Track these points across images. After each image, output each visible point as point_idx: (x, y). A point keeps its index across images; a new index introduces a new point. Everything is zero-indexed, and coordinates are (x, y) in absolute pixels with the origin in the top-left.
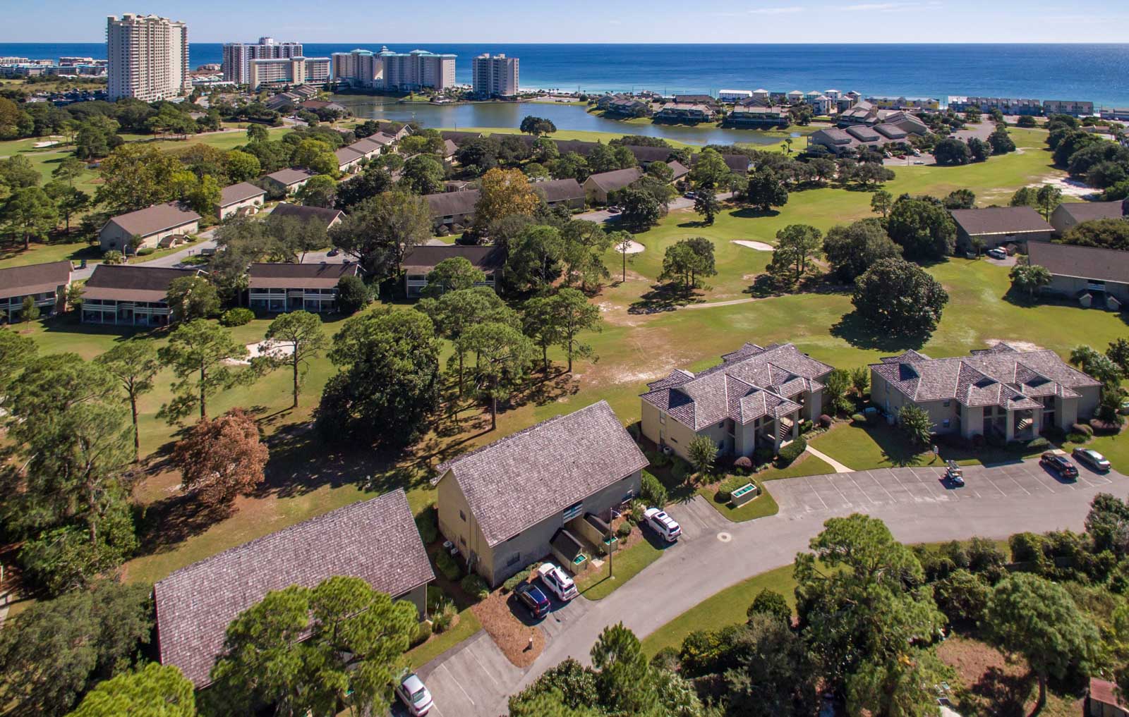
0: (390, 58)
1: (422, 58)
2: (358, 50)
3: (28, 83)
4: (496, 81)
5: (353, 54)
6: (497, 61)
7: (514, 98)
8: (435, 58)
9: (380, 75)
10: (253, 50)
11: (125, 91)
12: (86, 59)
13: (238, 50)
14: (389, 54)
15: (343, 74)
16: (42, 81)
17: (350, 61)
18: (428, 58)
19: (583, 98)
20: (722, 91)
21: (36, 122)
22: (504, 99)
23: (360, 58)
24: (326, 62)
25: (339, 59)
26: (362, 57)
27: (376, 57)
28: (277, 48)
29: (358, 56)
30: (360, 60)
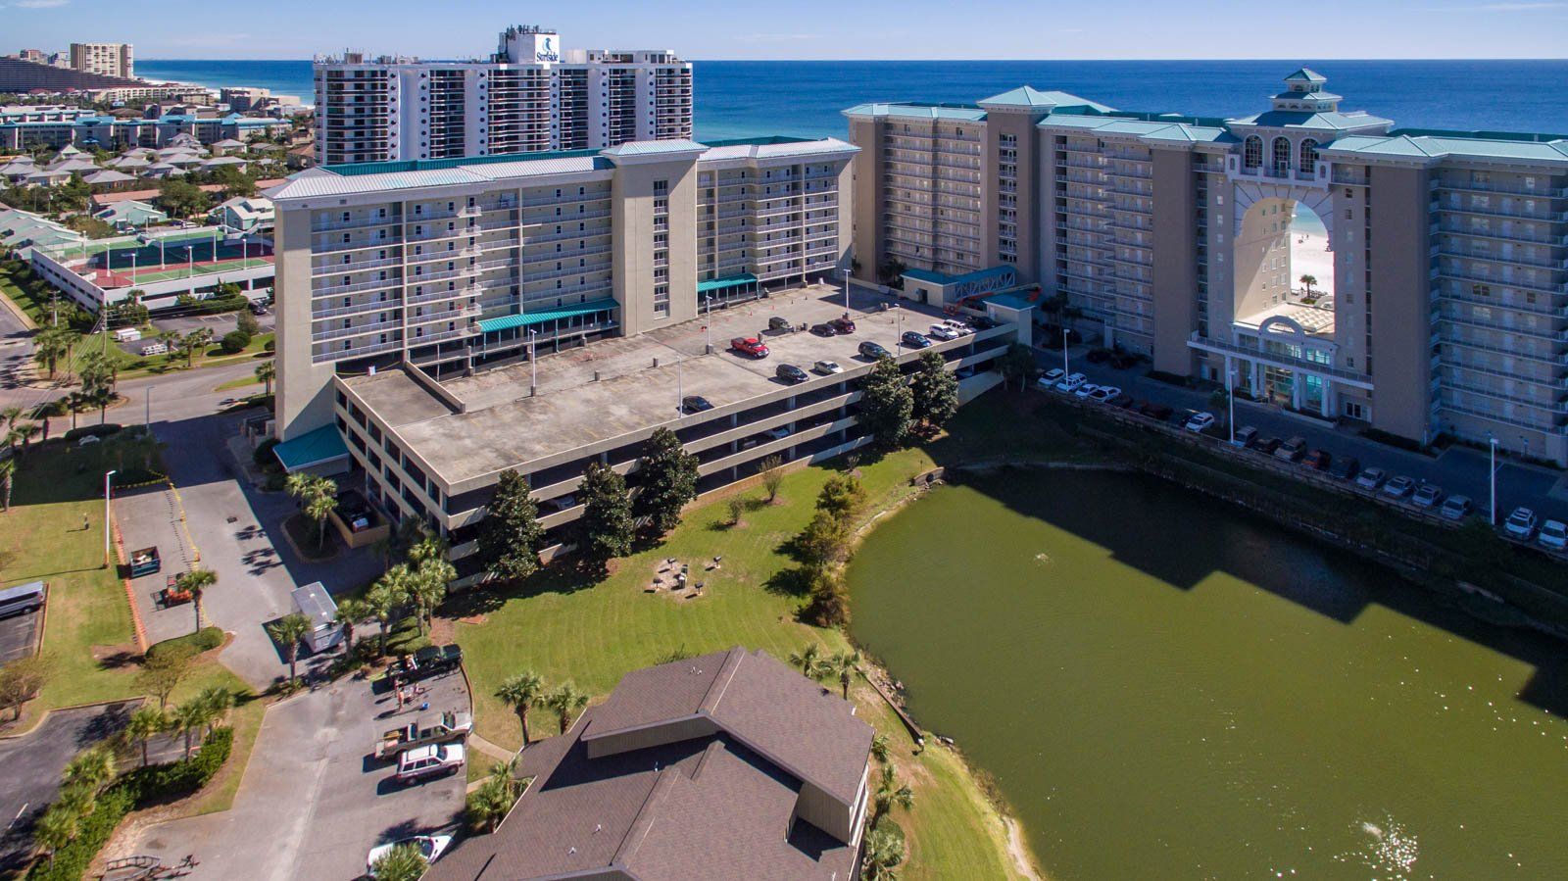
0: (1424, 174)
2: (1030, 101)
17: (980, 162)
23: (1049, 150)
24: (826, 170)
25: (889, 140)
26: (1063, 140)
27: (1250, 157)
28: (575, 80)
29: (1036, 135)
30: (1049, 164)
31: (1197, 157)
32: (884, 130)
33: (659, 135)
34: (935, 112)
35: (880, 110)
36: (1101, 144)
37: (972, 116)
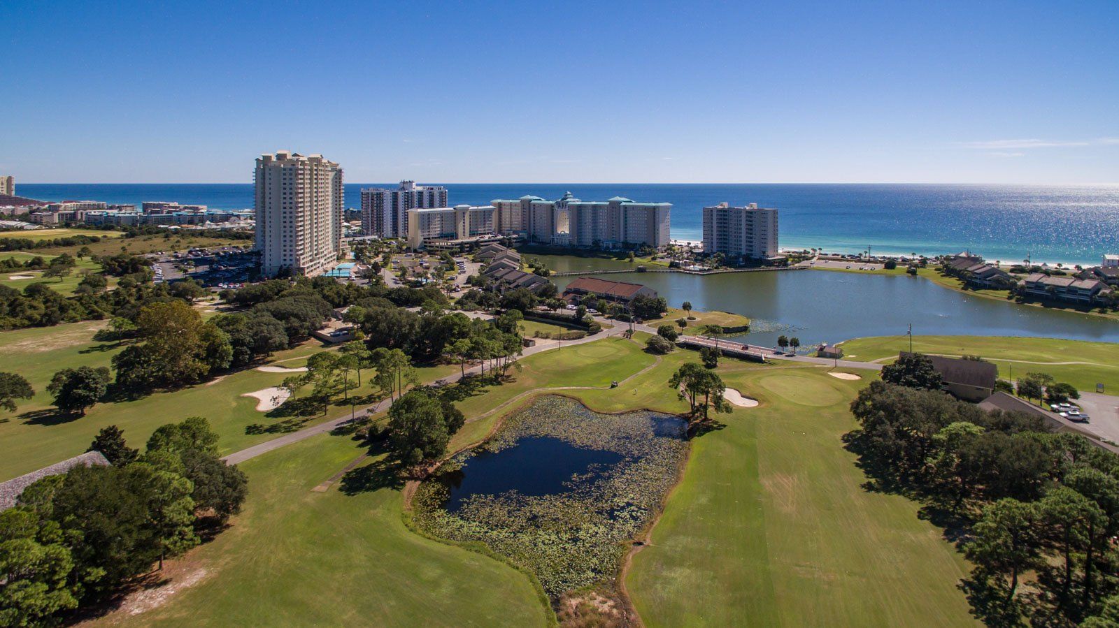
0: (580, 207)
1: (625, 207)
2: (529, 197)
3: (127, 236)
4: (750, 240)
5: (522, 201)
6: (748, 212)
7: (783, 263)
8: (646, 208)
9: (564, 228)
10: (395, 196)
11: (288, 258)
12: (172, 204)
13: (380, 196)
14: (577, 202)
15: (506, 225)
16: (142, 234)
17: (519, 209)
18: (633, 207)
19: (890, 264)
20: (1108, 257)
21: (235, 343)
22: (770, 263)
23: (532, 207)
24: (490, 211)
25: (501, 208)
26: (534, 205)
27: (559, 206)
28: (420, 194)
29: (529, 204)
30: (532, 209)
31: (552, 206)
32: (500, 205)
33: (441, 206)
34: (511, 201)
35: (499, 201)
36: (541, 205)
37: (519, 201)
